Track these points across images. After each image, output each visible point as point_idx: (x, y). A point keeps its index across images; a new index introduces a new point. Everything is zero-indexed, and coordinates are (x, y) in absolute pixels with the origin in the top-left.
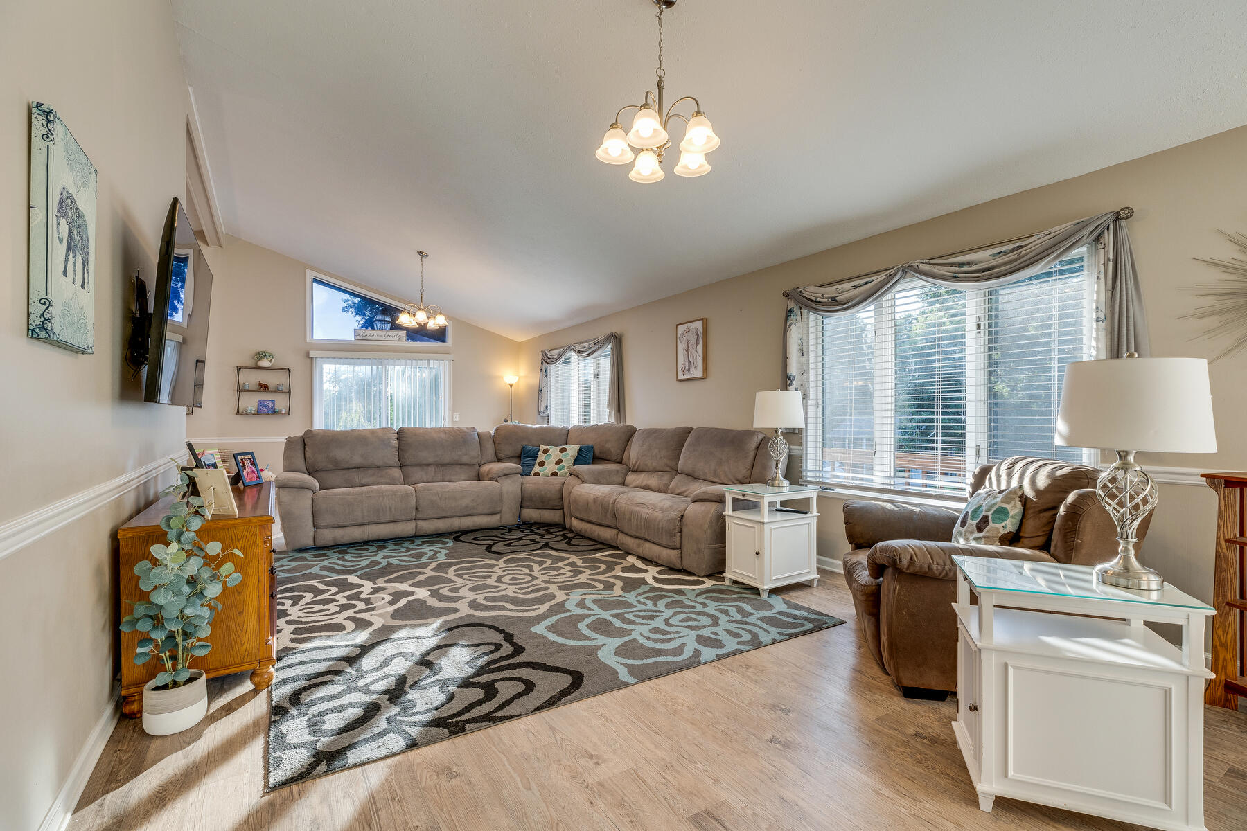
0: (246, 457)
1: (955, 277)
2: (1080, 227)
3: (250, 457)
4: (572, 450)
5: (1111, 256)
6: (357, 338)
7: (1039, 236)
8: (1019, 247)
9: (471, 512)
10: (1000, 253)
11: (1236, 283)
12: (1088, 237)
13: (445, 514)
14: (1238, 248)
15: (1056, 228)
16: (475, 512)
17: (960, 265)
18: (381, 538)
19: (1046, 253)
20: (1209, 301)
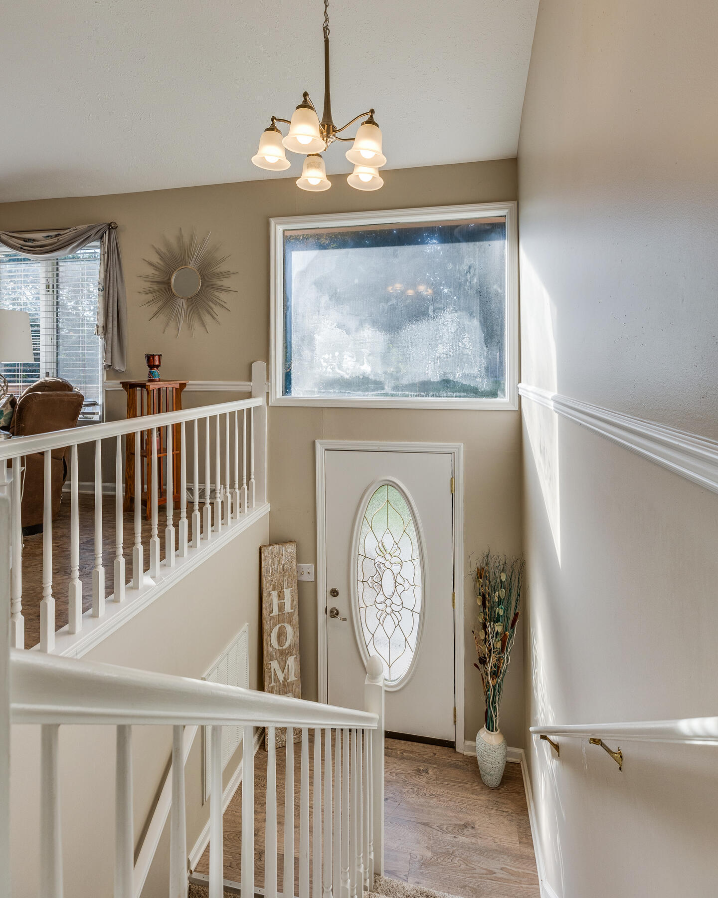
1: (21, 248)
2: (91, 228)
5: (106, 251)
7: (70, 230)
8: (59, 235)
10: (48, 236)
11: (157, 276)
12: (95, 235)
14: (159, 257)
15: (80, 227)
17: (25, 240)
19: (73, 241)
20: (148, 285)
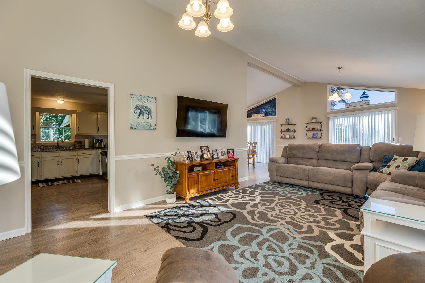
0: (231, 150)
3: (232, 150)
4: (412, 160)
6: (347, 107)
9: (334, 183)
13: (321, 181)
16: (336, 184)
18: (296, 184)
